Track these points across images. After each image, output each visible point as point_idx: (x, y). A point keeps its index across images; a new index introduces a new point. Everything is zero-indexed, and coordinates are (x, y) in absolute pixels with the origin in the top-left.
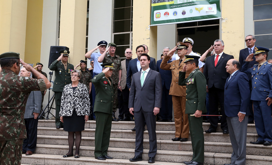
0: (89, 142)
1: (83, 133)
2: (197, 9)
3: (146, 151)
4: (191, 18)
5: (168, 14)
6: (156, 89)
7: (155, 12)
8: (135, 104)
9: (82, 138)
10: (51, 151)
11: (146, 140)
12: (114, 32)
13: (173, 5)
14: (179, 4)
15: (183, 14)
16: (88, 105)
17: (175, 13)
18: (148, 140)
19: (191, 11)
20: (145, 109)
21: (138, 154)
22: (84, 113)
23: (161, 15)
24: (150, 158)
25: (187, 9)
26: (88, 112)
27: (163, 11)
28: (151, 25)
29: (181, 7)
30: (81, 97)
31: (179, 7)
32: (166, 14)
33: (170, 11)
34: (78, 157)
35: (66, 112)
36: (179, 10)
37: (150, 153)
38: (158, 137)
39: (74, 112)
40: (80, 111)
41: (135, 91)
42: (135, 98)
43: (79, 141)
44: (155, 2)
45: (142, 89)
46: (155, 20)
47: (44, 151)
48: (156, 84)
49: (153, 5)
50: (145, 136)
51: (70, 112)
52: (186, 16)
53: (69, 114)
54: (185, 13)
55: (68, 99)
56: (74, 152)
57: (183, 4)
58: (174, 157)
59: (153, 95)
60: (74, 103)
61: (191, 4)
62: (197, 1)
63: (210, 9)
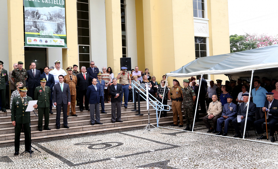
2: (54, 41)
3: (62, 123)
4: (51, 45)
5: (37, 41)
6: (68, 93)
7: (28, 38)
11: (62, 118)
13: (39, 35)
14: (43, 36)
15: (46, 42)
17: (41, 41)
19: (51, 41)
25: (48, 39)
27: (33, 38)
28: (25, 46)
29: (45, 37)
32: (35, 40)
33: (38, 39)
36: (44, 40)
41: (56, 94)
44: (27, 31)
45: (62, 93)
46: (28, 43)
48: (68, 91)
49: (26, 33)
52: (48, 44)
54: (47, 42)
58: (74, 124)
61: (50, 37)
62: (54, 36)
63: (61, 41)
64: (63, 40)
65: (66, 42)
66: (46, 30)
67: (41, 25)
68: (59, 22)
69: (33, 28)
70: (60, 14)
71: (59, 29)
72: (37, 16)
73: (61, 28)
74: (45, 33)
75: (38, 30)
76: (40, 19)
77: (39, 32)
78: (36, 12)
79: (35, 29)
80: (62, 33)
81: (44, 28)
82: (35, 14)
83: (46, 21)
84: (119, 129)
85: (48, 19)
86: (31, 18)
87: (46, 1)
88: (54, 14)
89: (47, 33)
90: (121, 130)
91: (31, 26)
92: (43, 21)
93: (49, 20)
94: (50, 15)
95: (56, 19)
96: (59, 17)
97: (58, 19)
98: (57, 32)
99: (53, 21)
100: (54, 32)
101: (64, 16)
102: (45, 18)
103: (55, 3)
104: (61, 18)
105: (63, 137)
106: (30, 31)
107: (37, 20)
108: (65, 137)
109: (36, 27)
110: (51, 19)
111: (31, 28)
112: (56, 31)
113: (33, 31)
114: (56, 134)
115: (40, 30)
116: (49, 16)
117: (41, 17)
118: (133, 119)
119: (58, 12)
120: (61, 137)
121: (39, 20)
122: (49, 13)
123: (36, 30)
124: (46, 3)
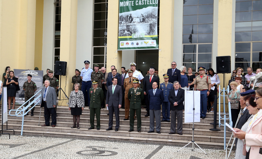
0: (84, 121)
1: (81, 116)
2: (145, 42)
4: (142, 47)
5: (128, 44)
6: (120, 95)
7: (121, 42)
8: (109, 102)
9: (80, 118)
10: (64, 125)
12: (94, 46)
13: (131, 38)
14: (135, 38)
15: (137, 44)
16: (83, 102)
17: (133, 44)
18: (115, 120)
19: (142, 43)
20: (115, 105)
21: (110, 127)
22: (81, 106)
23: (124, 44)
24: (116, 129)
25: (139, 42)
26: (83, 106)
27: (125, 42)
28: (118, 50)
29: (136, 40)
30: (80, 98)
31: (135, 40)
32: (127, 43)
33: (130, 42)
34: (79, 128)
35: (72, 105)
36: (135, 42)
37: (116, 126)
38: (120, 118)
39: (76, 105)
40: (79, 105)
41: (109, 96)
42: (109, 99)
43: (79, 120)
44: (120, 36)
45: (113, 95)
46: (121, 47)
47: (60, 125)
48: (120, 93)
49: (119, 37)
50: (114, 117)
51: (74, 105)
52: (139, 46)
53: (74, 107)
54: (138, 44)
55: (73, 98)
56: (76, 126)
57: (137, 38)
59: (118, 98)
60: (76, 101)
61: (142, 39)
62: (145, 37)
63: (153, 42)
64: (155, 41)
65: (158, 43)
66: (137, 33)
67: (133, 28)
68: (151, 22)
69: (126, 32)
70: (153, 14)
71: (151, 30)
72: (130, 19)
73: (153, 28)
74: (136, 36)
75: (130, 34)
76: (132, 22)
77: (131, 35)
78: (129, 16)
79: (128, 32)
80: (154, 34)
81: (136, 31)
82: (128, 18)
83: (139, 23)
84: (167, 142)
85: (140, 21)
86: (124, 23)
87: (139, 3)
88: (147, 15)
89: (138, 36)
90: (170, 143)
91: (124, 30)
92: (135, 24)
93: (142, 22)
94: (143, 16)
95: (149, 19)
96: (151, 17)
97: (150, 19)
98: (149, 34)
99: (146, 22)
100: (147, 34)
101: (157, 15)
102: (138, 20)
103: (149, 3)
104: (153, 18)
105: (104, 138)
106: (123, 35)
107: (130, 24)
108: (106, 139)
109: (128, 31)
110: (144, 20)
111: (124, 32)
112: (148, 32)
113: (125, 35)
114: (103, 135)
115: (132, 33)
116: (142, 18)
117: (134, 20)
118: (201, 133)
119: (151, 12)
120: (102, 138)
121: (131, 24)
122: (142, 14)
123: (129, 34)
124: (140, 5)
